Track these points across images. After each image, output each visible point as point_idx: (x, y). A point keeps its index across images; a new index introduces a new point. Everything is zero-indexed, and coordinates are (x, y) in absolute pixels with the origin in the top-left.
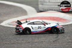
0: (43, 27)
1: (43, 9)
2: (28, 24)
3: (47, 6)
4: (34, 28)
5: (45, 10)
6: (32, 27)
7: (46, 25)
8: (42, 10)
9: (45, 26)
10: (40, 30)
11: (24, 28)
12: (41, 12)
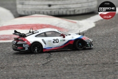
0: (61, 40)
1: (24, 11)
2: (36, 36)
3: (30, 7)
4: (47, 42)
5: (27, 14)
6: (43, 40)
7: (66, 37)
8: (23, 13)
9: (64, 39)
10: (56, 45)
11: (31, 43)
12: (21, 16)
